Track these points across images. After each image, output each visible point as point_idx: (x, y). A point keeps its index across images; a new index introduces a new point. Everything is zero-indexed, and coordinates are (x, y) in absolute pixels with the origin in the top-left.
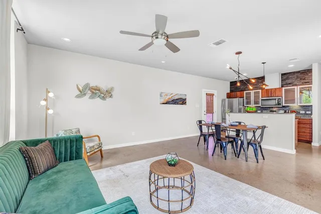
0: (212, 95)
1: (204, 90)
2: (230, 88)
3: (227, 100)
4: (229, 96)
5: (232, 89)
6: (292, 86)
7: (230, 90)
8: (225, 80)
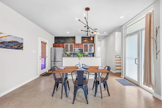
0: (45, 44)
1: (39, 38)
2: (55, 41)
3: (53, 48)
4: (55, 46)
5: (56, 41)
6: (86, 43)
7: (55, 42)
8: (52, 35)
